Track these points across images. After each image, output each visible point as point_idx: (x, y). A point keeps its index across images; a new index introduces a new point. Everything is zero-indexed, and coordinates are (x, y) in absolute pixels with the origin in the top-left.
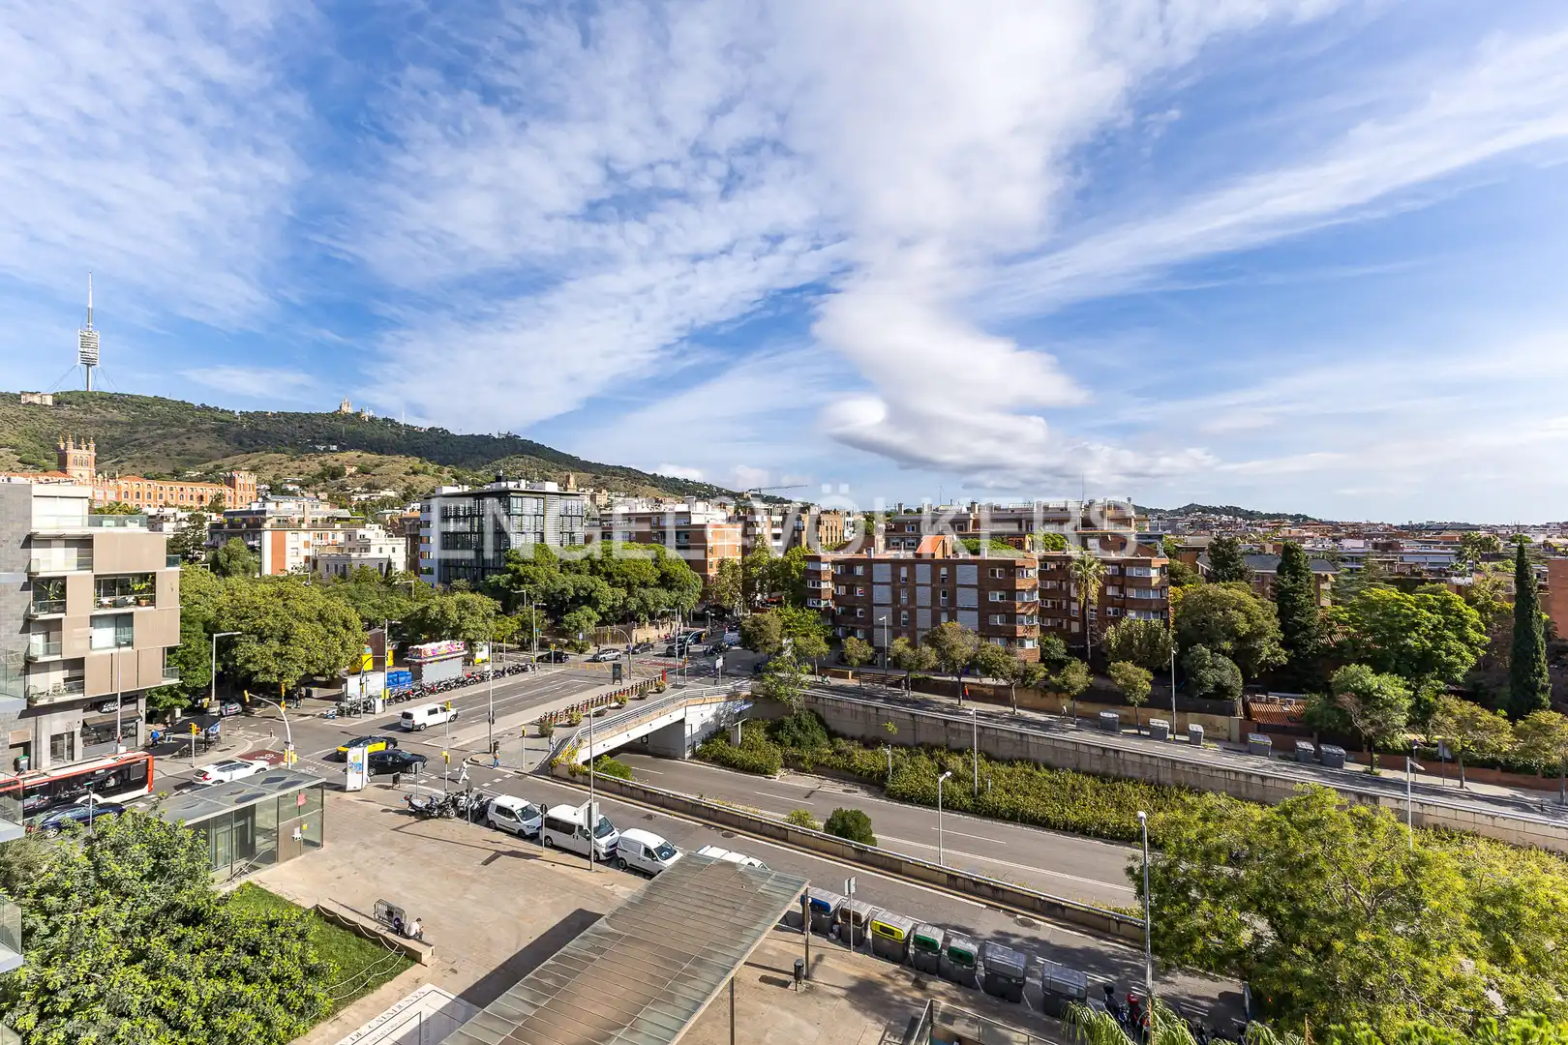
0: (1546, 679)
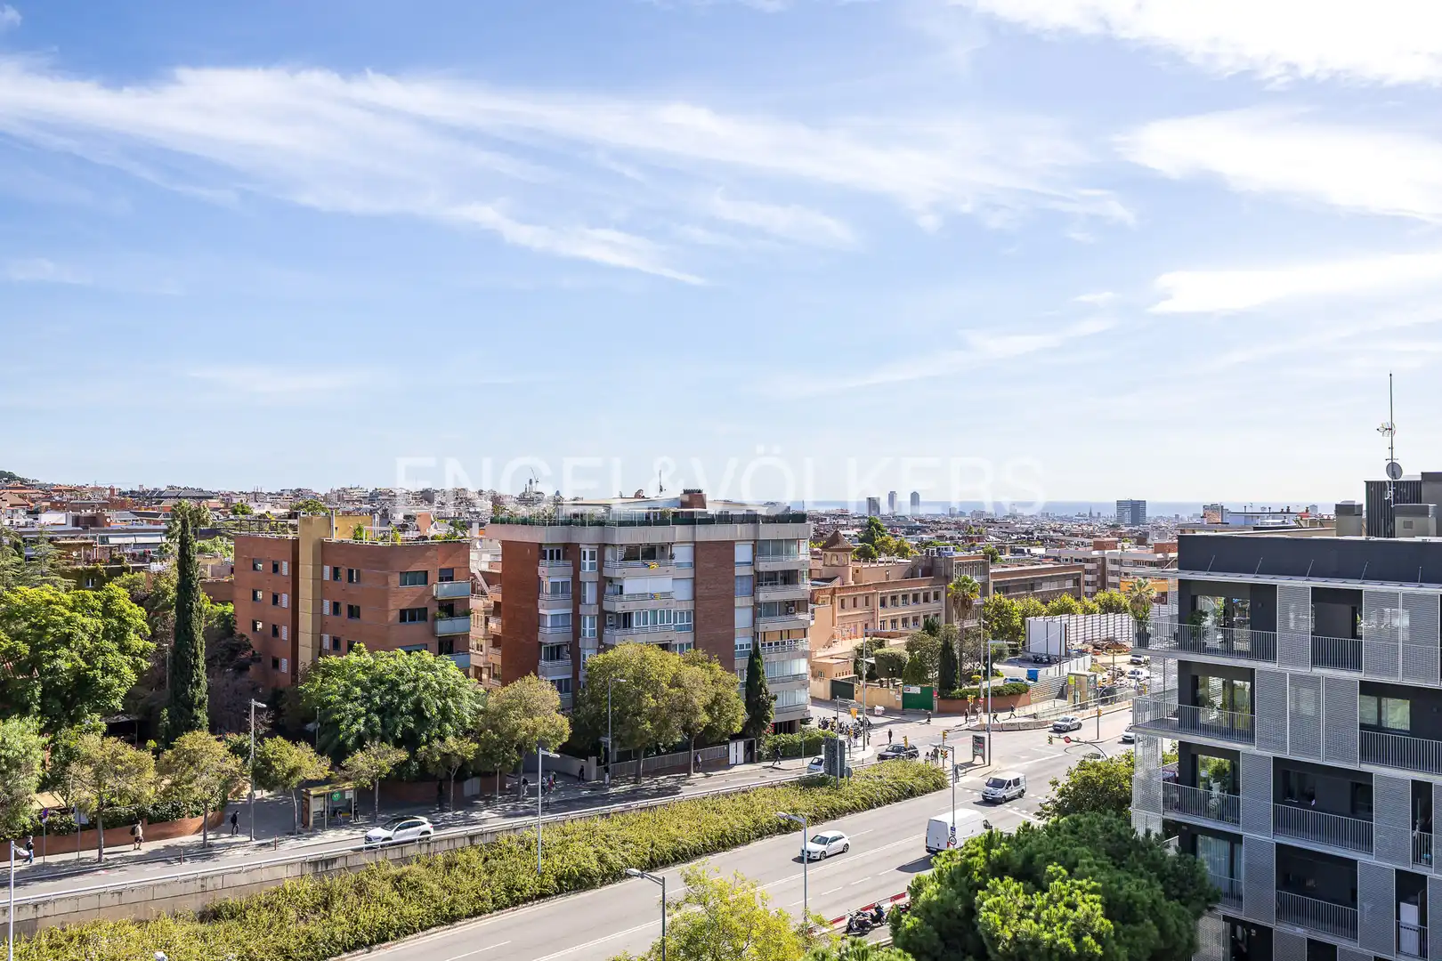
0: (204, 690)
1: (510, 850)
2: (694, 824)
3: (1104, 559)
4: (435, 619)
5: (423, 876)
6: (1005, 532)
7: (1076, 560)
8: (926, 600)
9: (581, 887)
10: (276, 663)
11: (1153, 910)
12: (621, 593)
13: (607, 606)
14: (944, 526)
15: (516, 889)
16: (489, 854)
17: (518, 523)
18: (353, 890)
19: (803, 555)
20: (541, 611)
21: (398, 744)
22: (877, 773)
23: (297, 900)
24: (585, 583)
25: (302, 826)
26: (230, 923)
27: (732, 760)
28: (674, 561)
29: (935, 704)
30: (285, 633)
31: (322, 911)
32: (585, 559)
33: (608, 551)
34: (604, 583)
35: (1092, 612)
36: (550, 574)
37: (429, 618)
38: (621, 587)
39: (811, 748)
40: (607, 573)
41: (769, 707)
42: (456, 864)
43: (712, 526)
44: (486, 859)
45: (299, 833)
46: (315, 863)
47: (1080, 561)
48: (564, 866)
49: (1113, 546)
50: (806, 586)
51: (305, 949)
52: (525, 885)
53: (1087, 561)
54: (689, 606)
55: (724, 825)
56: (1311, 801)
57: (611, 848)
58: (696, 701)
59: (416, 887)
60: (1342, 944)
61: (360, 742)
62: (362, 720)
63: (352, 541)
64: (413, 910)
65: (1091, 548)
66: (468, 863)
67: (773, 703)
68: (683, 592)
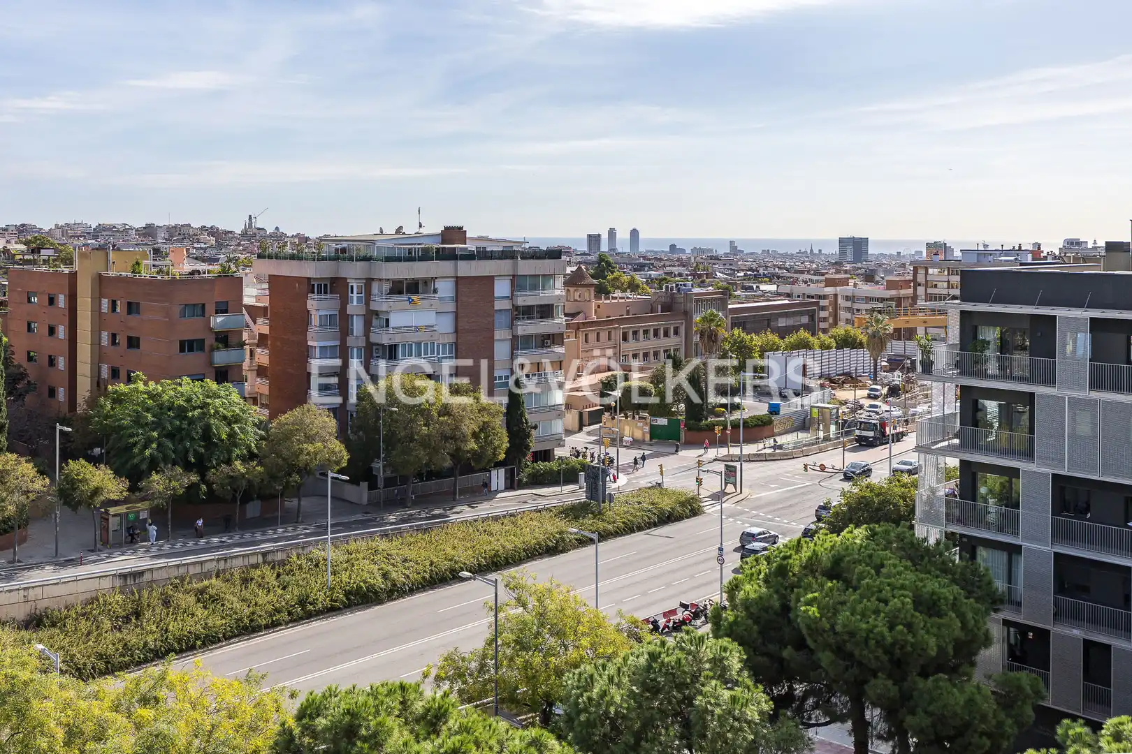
0: (4, 416)
1: (300, 567)
2: (469, 545)
3: (836, 296)
4: (212, 350)
5: (223, 589)
6: (731, 269)
7: (808, 297)
8: (666, 334)
9: (368, 602)
10: (52, 392)
11: (954, 606)
12: (388, 326)
13: (374, 338)
14: (668, 263)
15: (309, 603)
16: (281, 571)
17: (285, 258)
18: (160, 601)
19: (557, 291)
20: (310, 343)
21: (188, 467)
22: (636, 500)
23: (110, 610)
24: (352, 316)
25: (105, 543)
26: (53, 630)
27: (494, 487)
28: (437, 296)
29: (682, 435)
30: (62, 363)
31: (134, 621)
32: (352, 293)
33: (375, 287)
34: (371, 316)
35: (829, 347)
36: (317, 307)
37: (207, 348)
38: (387, 320)
39: (567, 476)
40: (374, 306)
41: (529, 436)
42: (252, 579)
43: (473, 262)
44: (279, 575)
45: (100, 550)
46: (124, 576)
47: (813, 297)
48: (352, 581)
49: (844, 282)
50: (560, 320)
51: (122, 655)
52: (317, 599)
53: (820, 297)
54: (451, 339)
55: (497, 546)
56: (1087, 514)
57: (393, 565)
58: (464, 429)
59: (217, 600)
60: (1116, 643)
61: (154, 465)
62: (154, 446)
63: (130, 275)
64: (217, 621)
65: (823, 285)
66: (263, 578)
67: (533, 432)
68: (445, 325)
